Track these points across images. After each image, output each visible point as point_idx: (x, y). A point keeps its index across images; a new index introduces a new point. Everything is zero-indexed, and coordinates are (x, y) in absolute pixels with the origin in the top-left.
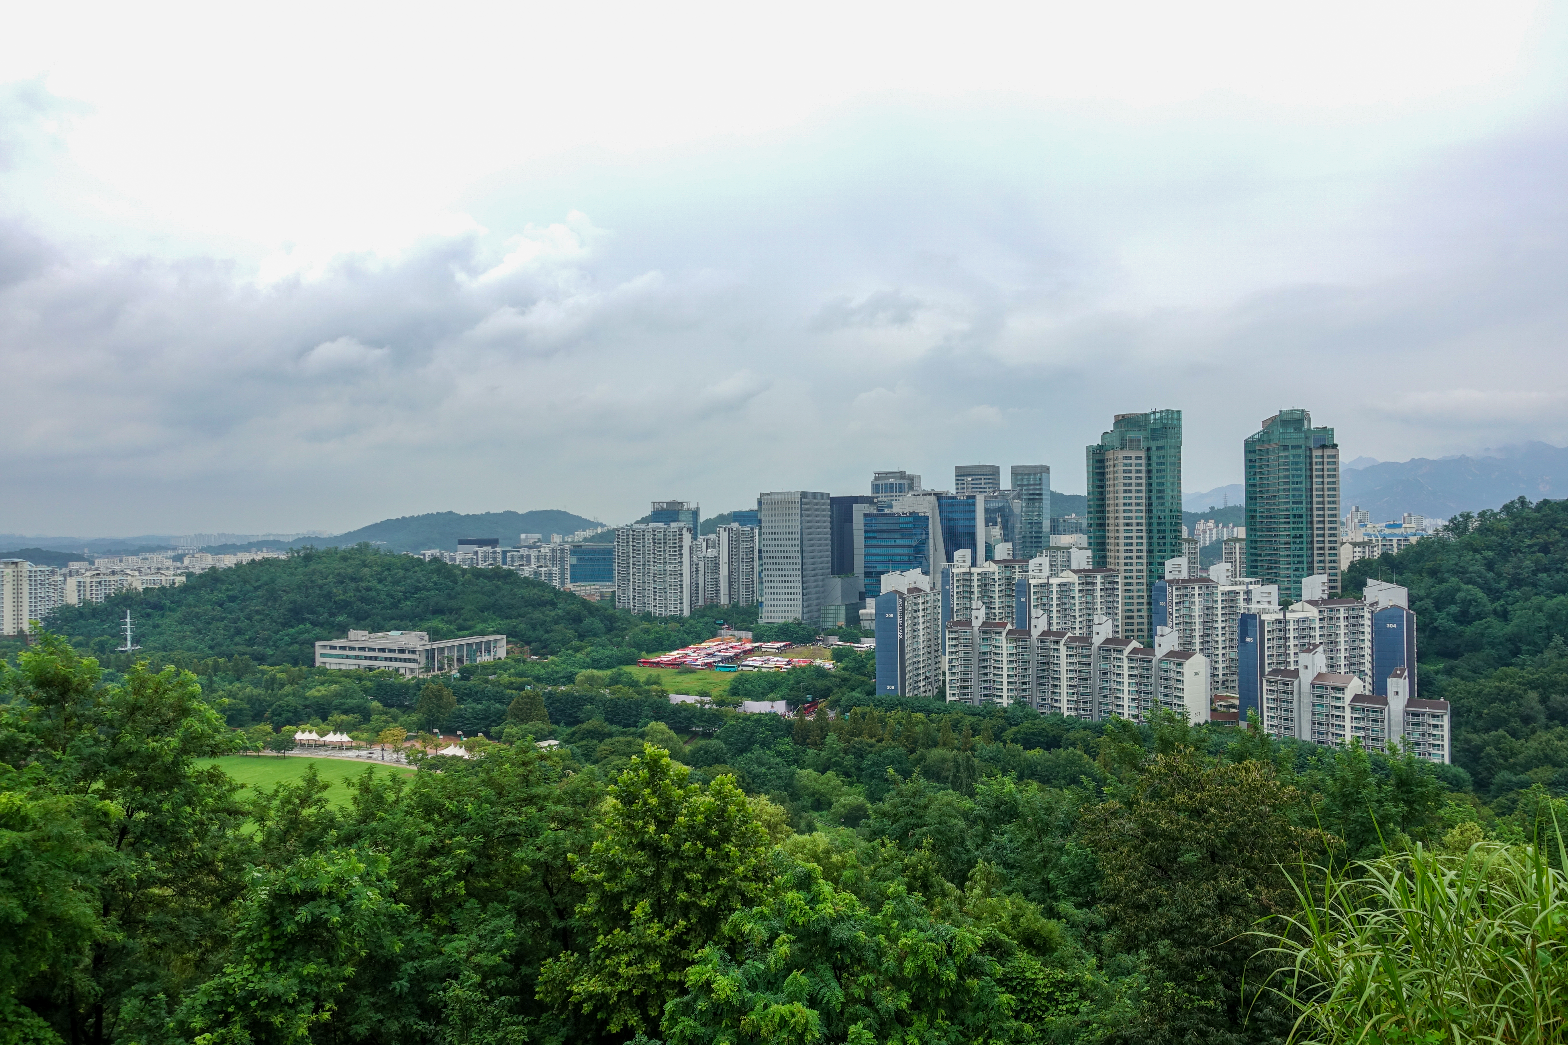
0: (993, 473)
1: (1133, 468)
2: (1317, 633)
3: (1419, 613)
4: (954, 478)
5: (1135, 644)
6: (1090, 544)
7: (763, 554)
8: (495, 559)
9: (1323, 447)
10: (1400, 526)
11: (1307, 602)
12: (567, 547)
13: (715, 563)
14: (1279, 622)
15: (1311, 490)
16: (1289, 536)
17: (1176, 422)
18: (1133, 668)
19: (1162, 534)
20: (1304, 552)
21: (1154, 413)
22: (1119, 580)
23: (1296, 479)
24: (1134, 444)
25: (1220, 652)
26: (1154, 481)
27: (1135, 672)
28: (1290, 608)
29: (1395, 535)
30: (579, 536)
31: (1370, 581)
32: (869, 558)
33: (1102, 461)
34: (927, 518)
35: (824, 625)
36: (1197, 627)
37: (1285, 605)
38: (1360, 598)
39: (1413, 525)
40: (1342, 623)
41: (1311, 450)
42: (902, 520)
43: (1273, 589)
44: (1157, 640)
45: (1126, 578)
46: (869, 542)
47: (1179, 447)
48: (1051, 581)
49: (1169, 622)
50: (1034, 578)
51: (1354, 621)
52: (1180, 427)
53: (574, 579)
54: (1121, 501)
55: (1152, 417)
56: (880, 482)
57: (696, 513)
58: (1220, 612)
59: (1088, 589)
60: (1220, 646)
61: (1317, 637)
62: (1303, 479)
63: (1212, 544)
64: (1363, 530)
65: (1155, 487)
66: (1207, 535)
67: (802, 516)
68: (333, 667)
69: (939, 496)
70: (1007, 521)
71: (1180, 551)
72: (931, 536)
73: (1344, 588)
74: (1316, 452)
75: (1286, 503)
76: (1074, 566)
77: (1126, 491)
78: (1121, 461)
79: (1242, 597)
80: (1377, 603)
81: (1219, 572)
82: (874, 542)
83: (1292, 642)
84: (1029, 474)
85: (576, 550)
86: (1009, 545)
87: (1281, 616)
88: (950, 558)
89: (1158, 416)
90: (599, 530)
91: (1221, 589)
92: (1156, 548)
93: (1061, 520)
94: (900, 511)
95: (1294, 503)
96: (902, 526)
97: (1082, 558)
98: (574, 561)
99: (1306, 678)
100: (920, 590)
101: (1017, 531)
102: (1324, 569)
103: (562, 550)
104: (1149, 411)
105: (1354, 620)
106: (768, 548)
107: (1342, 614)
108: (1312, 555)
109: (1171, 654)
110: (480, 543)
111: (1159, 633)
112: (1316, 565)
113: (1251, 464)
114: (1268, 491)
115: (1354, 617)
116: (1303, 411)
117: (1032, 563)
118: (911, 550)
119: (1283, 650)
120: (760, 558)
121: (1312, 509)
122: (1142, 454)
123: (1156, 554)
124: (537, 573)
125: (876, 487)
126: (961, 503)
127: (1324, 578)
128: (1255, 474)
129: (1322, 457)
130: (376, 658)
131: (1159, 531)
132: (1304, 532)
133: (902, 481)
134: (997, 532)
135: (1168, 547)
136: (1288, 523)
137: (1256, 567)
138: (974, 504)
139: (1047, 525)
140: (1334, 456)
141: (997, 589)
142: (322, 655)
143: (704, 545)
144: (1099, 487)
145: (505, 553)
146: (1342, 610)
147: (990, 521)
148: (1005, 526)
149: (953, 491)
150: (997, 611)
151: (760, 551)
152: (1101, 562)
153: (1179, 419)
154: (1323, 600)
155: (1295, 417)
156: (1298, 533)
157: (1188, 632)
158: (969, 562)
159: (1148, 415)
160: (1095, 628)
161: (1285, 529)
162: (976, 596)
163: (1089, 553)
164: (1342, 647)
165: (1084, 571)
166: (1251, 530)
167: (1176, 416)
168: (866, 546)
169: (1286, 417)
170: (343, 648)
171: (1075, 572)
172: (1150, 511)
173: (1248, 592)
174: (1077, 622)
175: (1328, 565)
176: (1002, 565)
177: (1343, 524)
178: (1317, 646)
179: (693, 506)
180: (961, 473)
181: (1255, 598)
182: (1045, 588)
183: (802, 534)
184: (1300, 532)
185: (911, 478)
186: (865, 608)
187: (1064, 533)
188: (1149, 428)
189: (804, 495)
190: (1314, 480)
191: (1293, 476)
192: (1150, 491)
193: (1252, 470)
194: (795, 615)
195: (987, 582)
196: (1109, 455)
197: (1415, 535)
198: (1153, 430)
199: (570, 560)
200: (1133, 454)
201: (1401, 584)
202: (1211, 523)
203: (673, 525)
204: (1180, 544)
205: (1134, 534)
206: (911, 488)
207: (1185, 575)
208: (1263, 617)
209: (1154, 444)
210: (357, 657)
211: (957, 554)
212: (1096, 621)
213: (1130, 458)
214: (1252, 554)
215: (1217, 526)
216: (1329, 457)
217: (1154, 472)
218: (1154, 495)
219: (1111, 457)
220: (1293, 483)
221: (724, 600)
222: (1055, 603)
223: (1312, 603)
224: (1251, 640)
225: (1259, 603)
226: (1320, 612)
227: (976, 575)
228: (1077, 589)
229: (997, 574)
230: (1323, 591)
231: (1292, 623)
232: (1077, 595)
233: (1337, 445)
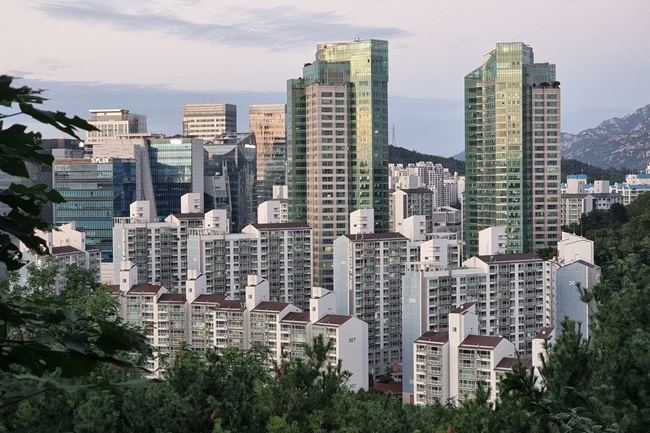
1: (334, 106)
5: (291, 308)
9: (544, 85)
14: (443, 280)
18: (286, 335)
22: (311, 237)
23: (512, 121)
26: (358, 120)
28: (460, 264)
31: (565, 236)
34: (133, 165)
40: (517, 280)
41: (530, 88)
42: (100, 167)
44: (312, 303)
48: (231, 237)
50: (209, 234)
51: (531, 279)
62: (520, 121)
65: (358, 129)
74: (536, 92)
75: (502, 148)
77: (325, 133)
81: (411, 226)
87: (445, 274)
94: (101, 157)
96: (100, 175)
99: (455, 341)
102: (543, 222)
105: (530, 277)
107: (517, 271)
109: (326, 319)
112: (535, 218)
115: (530, 274)
117: (208, 217)
126: (178, 148)
128: (475, 115)
129: (542, 96)
133: (124, 122)
134: (221, 182)
138: (191, 150)
140: (555, 97)
155: (513, 49)
156: (514, 182)
158: (147, 216)
160: (248, 291)
161: (502, 178)
165: (272, 226)
171: (259, 226)
176: (186, 220)
181: (423, 253)
182: (222, 246)
185: (135, 118)
192: (353, 133)
193: (472, 111)
195: (167, 237)
205: (334, 183)
207: (369, 229)
208: (428, 274)
212: (250, 283)
216: (549, 97)
217: (357, 110)
220: (510, 125)
222: (232, 263)
223: (485, 259)
224: (414, 300)
225: (426, 258)
226: (491, 268)
227: (153, 231)
228: (259, 246)
229: (179, 230)
230: (500, 245)
231: (458, 280)
232: (259, 253)
233: (559, 83)
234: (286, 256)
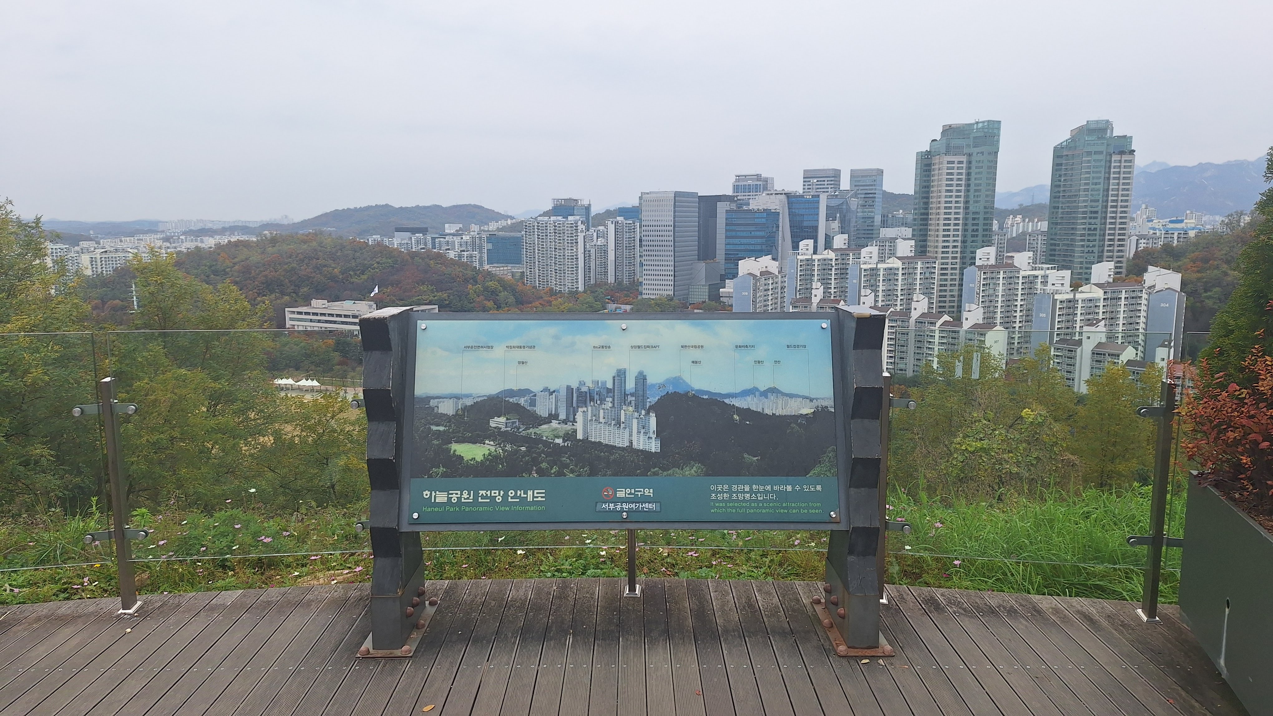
0: (836, 175)
1: (955, 171)
2: (1101, 310)
3: (1189, 295)
4: (802, 180)
5: (946, 318)
6: (913, 235)
7: (643, 243)
8: (425, 244)
9: (1122, 153)
10: (1182, 221)
11: (1093, 284)
12: (484, 236)
13: (603, 251)
14: (1069, 300)
15: (1108, 190)
16: (1084, 229)
17: (995, 131)
18: (943, 337)
19: (975, 228)
20: (1096, 243)
21: (977, 123)
22: (937, 266)
23: (1095, 181)
24: (957, 150)
25: (1017, 325)
26: (972, 182)
27: (945, 341)
28: (1080, 289)
29: (1177, 229)
30: (493, 226)
31: (1151, 268)
32: (729, 247)
33: (929, 165)
34: (778, 214)
35: (691, 300)
36: (999, 304)
37: (1075, 286)
38: (1141, 282)
39: (1193, 221)
40: (1123, 302)
41: (1111, 155)
42: (757, 215)
43: (1067, 273)
44: (965, 315)
45: (942, 264)
46: (729, 234)
47: (996, 153)
48: (879, 266)
49: (976, 300)
50: (865, 264)
52: (999, 136)
53: (490, 262)
54: (943, 200)
55: (975, 126)
56: (740, 184)
57: (588, 208)
58: (1020, 292)
59: (909, 273)
60: (1018, 320)
61: (1101, 314)
62: (1102, 181)
63: (1018, 235)
64: (1150, 224)
65: (972, 188)
66: (1015, 228)
67: (675, 212)
68: (301, 328)
69: (788, 195)
70: (845, 216)
71: (989, 241)
72: (780, 229)
73: (1129, 272)
74: (1115, 158)
75: (1084, 201)
76: (899, 255)
77: (948, 191)
78: (946, 165)
79: (1039, 280)
80: (1154, 286)
81: (1022, 259)
82: (734, 234)
83: (1079, 318)
84: (867, 176)
85: (492, 238)
86: (846, 236)
87: (1071, 296)
88: (796, 247)
89: (980, 125)
90: (509, 222)
91: (1022, 273)
92: (970, 239)
93: (890, 216)
94: (756, 208)
95: (1091, 201)
96: (757, 221)
97: (906, 248)
98: (490, 246)
99: (1088, 347)
100: (771, 273)
101: (852, 224)
102: (1112, 257)
103: (480, 238)
104: (973, 122)
105: (1134, 300)
106: (647, 238)
107: (1123, 295)
108: (1103, 245)
109: (976, 326)
110: (414, 231)
111: (967, 309)
112: (1106, 254)
113: (1057, 166)
114: (1071, 191)
115: (1133, 298)
116: (1108, 121)
117: (864, 252)
118: (764, 240)
119: (1071, 324)
120: (641, 246)
121: (1106, 207)
122: (964, 159)
123: (969, 244)
124: (460, 256)
125: (736, 188)
126: (808, 202)
127: (1111, 265)
128: (1060, 176)
129: (1120, 161)
130: (335, 322)
131: (973, 225)
132: (1098, 227)
133: (759, 183)
134: (836, 225)
135: (980, 238)
136: (1085, 218)
137: (1054, 255)
138: (818, 202)
139: (878, 219)
140: (1130, 161)
141: (833, 272)
142: (291, 319)
143: (595, 234)
144: (925, 187)
145: (433, 239)
146: (1124, 291)
147: (830, 217)
148: (842, 221)
149: (801, 191)
150: (832, 291)
151: (641, 240)
152: (922, 250)
153: (999, 129)
154: (1108, 283)
155: (1100, 126)
156: (1093, 227)
157: (992, 309)
158: (811, 250)
159: (971, 125)
160: (914, 305)
161: (1082, 224)
162: (816, 278)
163: (913, 243)
164: (1121, 322)
165: (907, 258)
166: (1053, 224)
167: (996, 126)
168: (727, 237)
169: (1093, 126)
170: (307, 313)
171: (899, 258)
172: (966, 208)
173: (1045, 277)
174: (899, 299)
175: (1116, 254)
176: (839, 252)
177: (1132, 219)
178: (1101, 321)
179: (586, 203)
180: (808, 176)
181: (1050, 281)
182: (874, 272)
183: (674, 227)
184: (1095, 226)
185: (766, 180)
186: (724, 287)
187: (892, 226)
188: (972, 136)
189: (677, 194)
190: (1111, 181)
191: (1093, 178)
192: (968, 191)
193: (1058, 173)
194: (668, 293)
195: (826, 265)
196: (936, 160)
197: (1193, 229)
198: (975, 138)
199: (487, 246)
200: (956, 159)
201: (1177, 270)
202: (1019, 218)
203: (570, 218)
204: (990, 236)
205: (952, 227)
206: (765, 188)
207: (992, 261)
208: (1056, 297)
209: (975, 151)
210: (319, 321)
211: (802, 244)
212: (915, 299)
213: (953, 162)
214: (1051, 245)
215: (1024, 221)
216: (1125, 161)
217: (973, 174)
218: (971, 194)
219: (937, 161)
220: (1093, 184)
221: (611, 279)
222: (881, 284)
223: (1099, 285)
224: (1044, 315)
225: (1053, 284)
226: (1105, 292)
227: (816, 261)
228: (900, 272)
229: (834, 260)
230: (1110, 275)
231: (1080, 302)
232: (900, 277)
233: (1134, 151)
234: (918, 279)
